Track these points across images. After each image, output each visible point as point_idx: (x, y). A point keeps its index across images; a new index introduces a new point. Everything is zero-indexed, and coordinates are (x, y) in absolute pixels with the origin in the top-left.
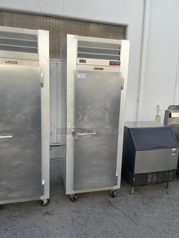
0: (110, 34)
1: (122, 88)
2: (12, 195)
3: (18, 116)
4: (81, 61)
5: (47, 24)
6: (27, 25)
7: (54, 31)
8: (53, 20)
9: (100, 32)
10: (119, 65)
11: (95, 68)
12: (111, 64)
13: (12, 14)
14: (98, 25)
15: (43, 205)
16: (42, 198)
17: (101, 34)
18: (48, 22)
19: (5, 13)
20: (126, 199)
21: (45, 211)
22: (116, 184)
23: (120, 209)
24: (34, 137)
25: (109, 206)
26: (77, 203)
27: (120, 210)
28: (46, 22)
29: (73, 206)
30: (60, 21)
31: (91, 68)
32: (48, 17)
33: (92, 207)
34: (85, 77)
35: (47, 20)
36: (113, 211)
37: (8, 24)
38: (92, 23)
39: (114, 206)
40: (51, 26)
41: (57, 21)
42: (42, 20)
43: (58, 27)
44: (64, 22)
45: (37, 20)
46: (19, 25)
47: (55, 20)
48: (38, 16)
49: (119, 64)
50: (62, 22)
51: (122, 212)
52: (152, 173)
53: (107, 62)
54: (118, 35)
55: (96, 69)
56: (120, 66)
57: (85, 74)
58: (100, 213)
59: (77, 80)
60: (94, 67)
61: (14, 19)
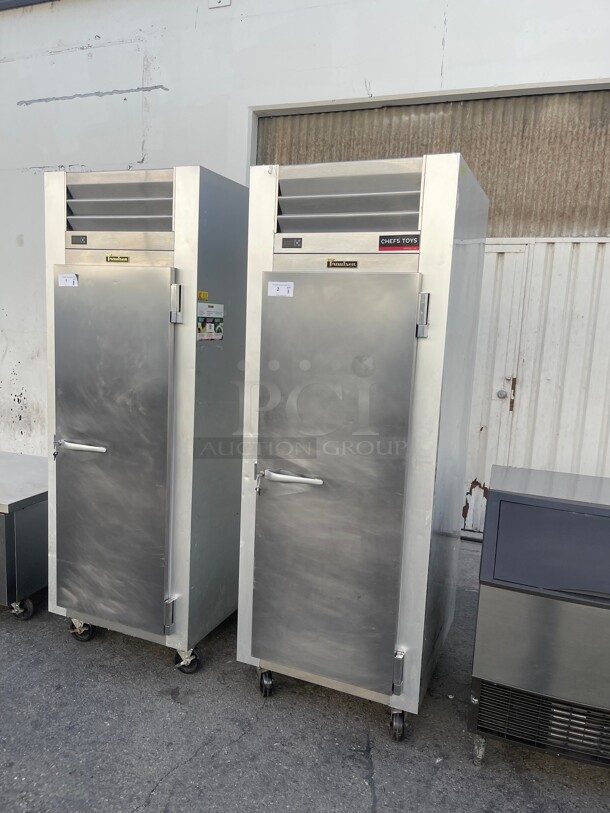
2: (100, 605)
3: (120, 398)
4: (287, 243)
5: (389, 132)
6: (333, 146)
7: (412, 148)
8: (410, 115)
10: (416, 246)
11: (328, 263)
12: (385, 245)
13: (297, 119)
14: (580, 97)
15: (177, 666)
16: (170, 642)
17: (588, 131)
18: (393, 125)
19: (281, 120)
21: (173, 685)
22: (395, 690)
23: (378, 786)
24: (151, 460)
25: (350, 757)
26: (271, 702)
27: (373, 789)
28: (390, 124)
29: (251, 705)
30: (434, 112)
31: (318, 265)
32: (394, 110)
33: (295, 734)
34: (291, 294)
35: (391, 120)
36: (350, 778)
37: (285, 149)
38: (552, 97)
39: (370, 767)
40: (402, 136)
41: (422, 116)
42: (376, 122)
43: (425, 133)
44: (446, 115)
45: (362, 125)
46: (313, 148)
47: (418, 113)
48: (366, 113)
49: (414, 244)
50: (441, 113)
51: (374, 797)
52: (571, 707)
53: (370, 239)
55: (333, 266)
56: (418, 249)
57: (292, 284)
58: (299, 762)
59: (267, 302)
60: (326, 258)
61: (302, 134)
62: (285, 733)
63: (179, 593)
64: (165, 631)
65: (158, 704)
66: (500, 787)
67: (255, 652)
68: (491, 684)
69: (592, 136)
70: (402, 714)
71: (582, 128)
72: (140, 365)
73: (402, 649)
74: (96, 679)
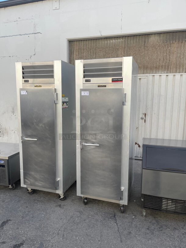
0: (174, 42)
1: (123, 104)
2: (37, 183)
5: (107, 45)
6: (91, 49)
7: (114, 50)
8: (113, 40)
9: (162, 42)
10: (122, 81)
12: (113, 81)
13: (80, 42)
14: (160, 35)
15: (60, 199)
16: (58, 192)
17: (162, 44)
19: (75, 42)
20: (133, 219)
21: (59, 204)
22: (121, 199)
23: (119, 225)
24: (50, 142)
25: (110, 218)
26: (87, 206)
27: (117, 225)
28: (107, 43)
29: (82, 207)
30: (119, 39)
31: (95, 87)
32: (108, 39)
33: (95, 213)
34: (88, 95)
35: (107, 42)
36: (111, 223)
37: (77, 51)
38: (152, 35)
39: (116, 220)
40: (111, 46)
41: (116, 40)
42: (103, 42)
43: (117, 45)
44: (123, 40)
45: (99, 43)
46: (85, 50)
47: (115, 40)
48: (100, 40)
49: (121, 80)
50: (121, 40)
51: (118, 227)
53: (110, 79)
54: (184, 42)
55: (99, 87)
56: (122, 82)
57: (88, 92)
58: (97, 220)
59: (81, 97)
60: (97, 85)
61: (82, 46)
62: (92, 213)
63: (60, 178)
64: (56, 189)
65: (56, 209)
66: (150, 222)
67: (82, 193)
68: (146, 195)
69: (163, 46)
70: (123, 206)
71: (160, 43)
72: (46, 116)
73: (122, 188)
74: (37, 204)
